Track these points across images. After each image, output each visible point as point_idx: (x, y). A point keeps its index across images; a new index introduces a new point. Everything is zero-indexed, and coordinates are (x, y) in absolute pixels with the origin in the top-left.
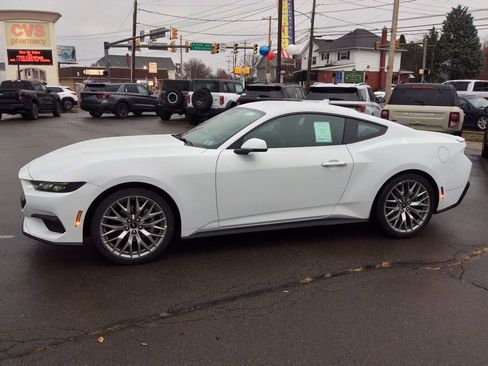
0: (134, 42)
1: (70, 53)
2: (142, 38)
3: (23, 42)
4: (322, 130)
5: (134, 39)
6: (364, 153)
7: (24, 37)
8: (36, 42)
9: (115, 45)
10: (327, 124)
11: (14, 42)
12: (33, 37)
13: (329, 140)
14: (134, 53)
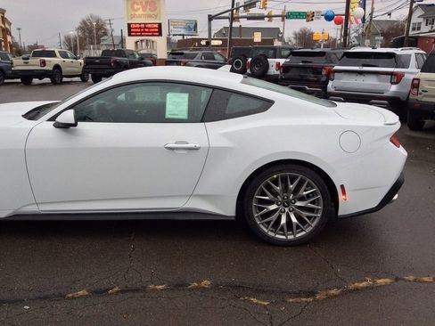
0: (232, 13)
1: (192, 26)
2: (237, 9)
3: (139, 16)
4: (177, 103)
5: (232, 11)
6: (225, 135)
7: (140, 12)
8: (150, 16)
9: (217, 17)
10: (186, 96)
11: (133, 16)
12: (148, 12)
13: (184, 115)
14: (231, 24)
